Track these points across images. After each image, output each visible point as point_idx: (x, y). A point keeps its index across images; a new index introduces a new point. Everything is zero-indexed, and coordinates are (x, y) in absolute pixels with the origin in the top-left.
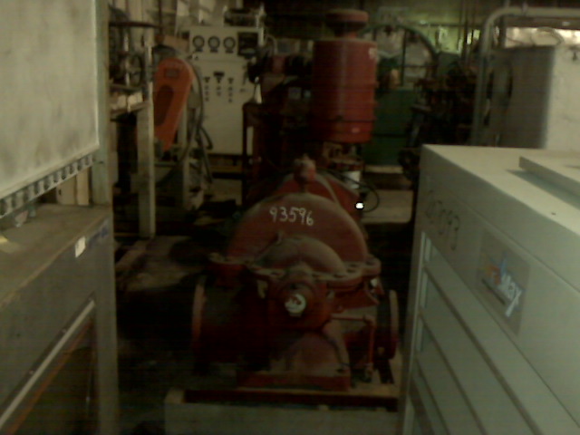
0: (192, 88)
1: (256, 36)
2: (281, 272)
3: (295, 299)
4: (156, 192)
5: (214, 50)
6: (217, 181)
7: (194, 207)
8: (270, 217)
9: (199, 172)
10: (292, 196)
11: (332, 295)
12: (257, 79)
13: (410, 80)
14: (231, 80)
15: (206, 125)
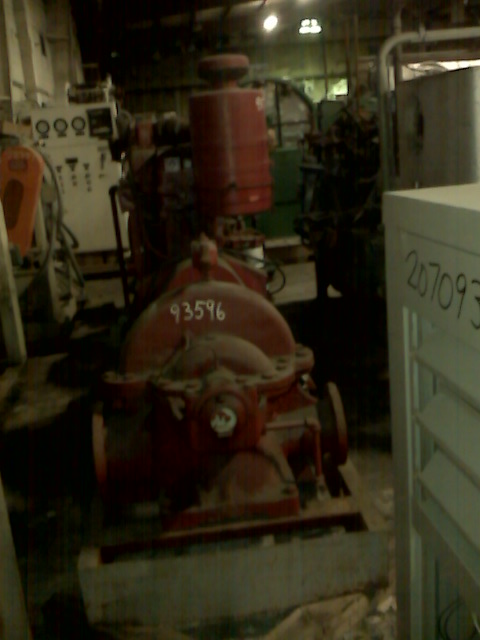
0: (44, 180)
1: (107, 112)
2: (197, 384)
3: (222, 415)
4: (21, 306)
5: (62, 134)
6: (90, 284)
7: (67, 318)
8: (172, 317)
9: (67, 276)
10: (194, 288)
11: (263, 402)
12: (123, 155)
13: (290, 139)
14: (86, 166)
15: (67, 220)
